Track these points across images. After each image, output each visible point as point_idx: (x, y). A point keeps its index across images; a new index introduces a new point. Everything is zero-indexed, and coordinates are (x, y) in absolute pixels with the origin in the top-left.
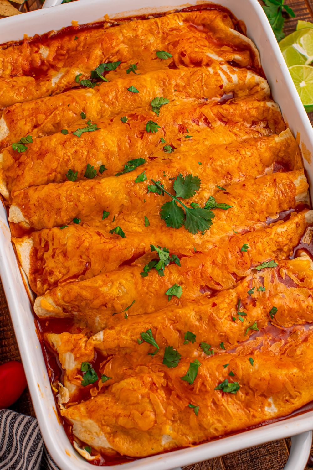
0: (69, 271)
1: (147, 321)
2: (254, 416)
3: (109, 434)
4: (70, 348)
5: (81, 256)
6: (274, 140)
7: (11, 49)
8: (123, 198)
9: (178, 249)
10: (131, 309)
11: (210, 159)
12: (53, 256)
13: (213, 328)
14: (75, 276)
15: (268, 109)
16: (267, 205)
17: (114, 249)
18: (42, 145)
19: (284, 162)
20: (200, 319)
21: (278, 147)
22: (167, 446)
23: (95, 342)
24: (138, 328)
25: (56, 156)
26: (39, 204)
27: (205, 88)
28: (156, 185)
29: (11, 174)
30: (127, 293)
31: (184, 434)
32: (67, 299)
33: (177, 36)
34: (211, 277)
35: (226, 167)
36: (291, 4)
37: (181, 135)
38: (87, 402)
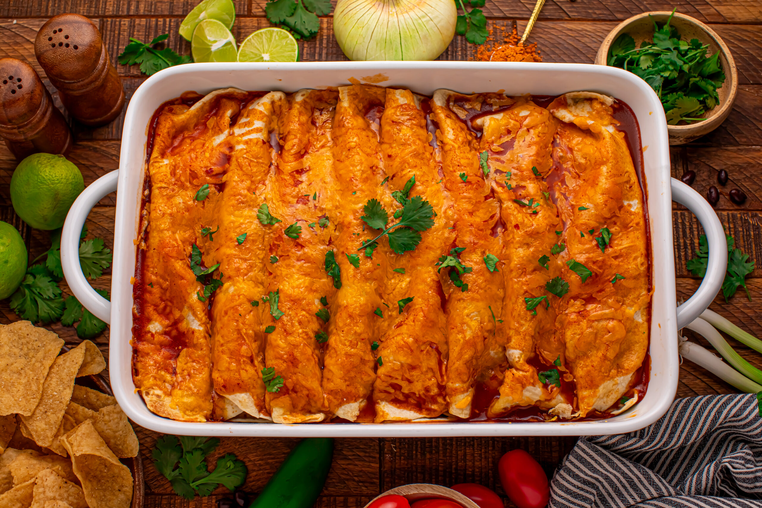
0: (432, 370)
1: (514, 299)
2: (637, 224)
3: (618, 372)
4: (520, 388)
5: (422, 351)
6: (345, 108)
7: (139, 365)
8: (370, 287)
9: (446, 246)
10: (495, 314)
11: (352, 181)
12: (410, 382)
13: (540, 235)
14: (440, 363)
15: (305, 102)
16: (419, 139)
17: (426, 312)
18: (281, 358)
19: (368, 107)
20: (528, 245)
21: (353, 106)
22: (645, 318)
23: (521, 359)
24: (520, 311)
25: (300, 345)
26: (349, 381)
27: (261, 161)
28: (365, 248)
29: (302, 403)
30: (479, 312)
31: (638, 298)
32: (465, 378)
33: (184, 170)
34: (484, 221)
35: (365, 167)
36: (146, 35)
37: (311, 204)
38: (579, 386)
